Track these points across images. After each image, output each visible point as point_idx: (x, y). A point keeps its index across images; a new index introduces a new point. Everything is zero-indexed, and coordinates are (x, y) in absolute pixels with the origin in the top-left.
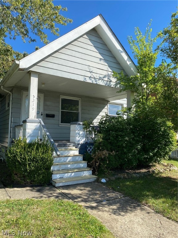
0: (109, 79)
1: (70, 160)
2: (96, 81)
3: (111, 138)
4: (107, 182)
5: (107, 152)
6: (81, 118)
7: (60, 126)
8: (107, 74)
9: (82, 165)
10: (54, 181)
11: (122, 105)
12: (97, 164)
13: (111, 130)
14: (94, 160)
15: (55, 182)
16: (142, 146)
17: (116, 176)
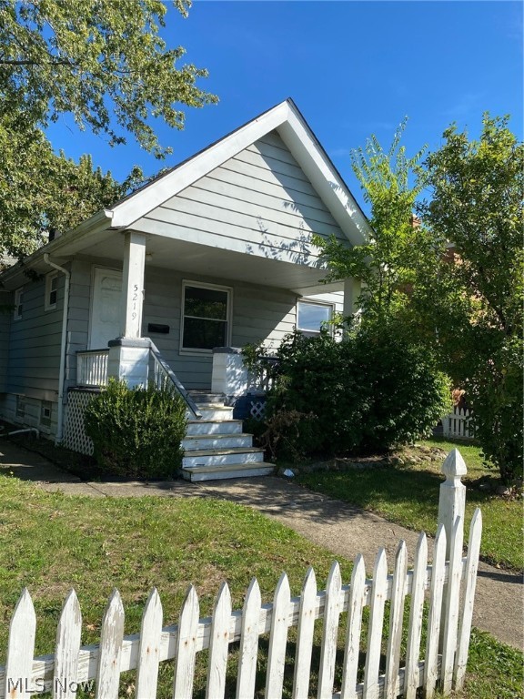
0: (304, 249)
1: (216, 430)
2: (274, 254)
3: (305, 385)
4: (296, 475)
5: (299, 414)
6: (233, 335)
7: (181, 353)
8: (300, 236)
9: (241, 442)
10: (186, 471)
11: (331, 306)
12: (276, 439)
13: (306, 368)
14: (268, 431)
15: (191, 473)
16: (373, 404)
17: (314, 466)
